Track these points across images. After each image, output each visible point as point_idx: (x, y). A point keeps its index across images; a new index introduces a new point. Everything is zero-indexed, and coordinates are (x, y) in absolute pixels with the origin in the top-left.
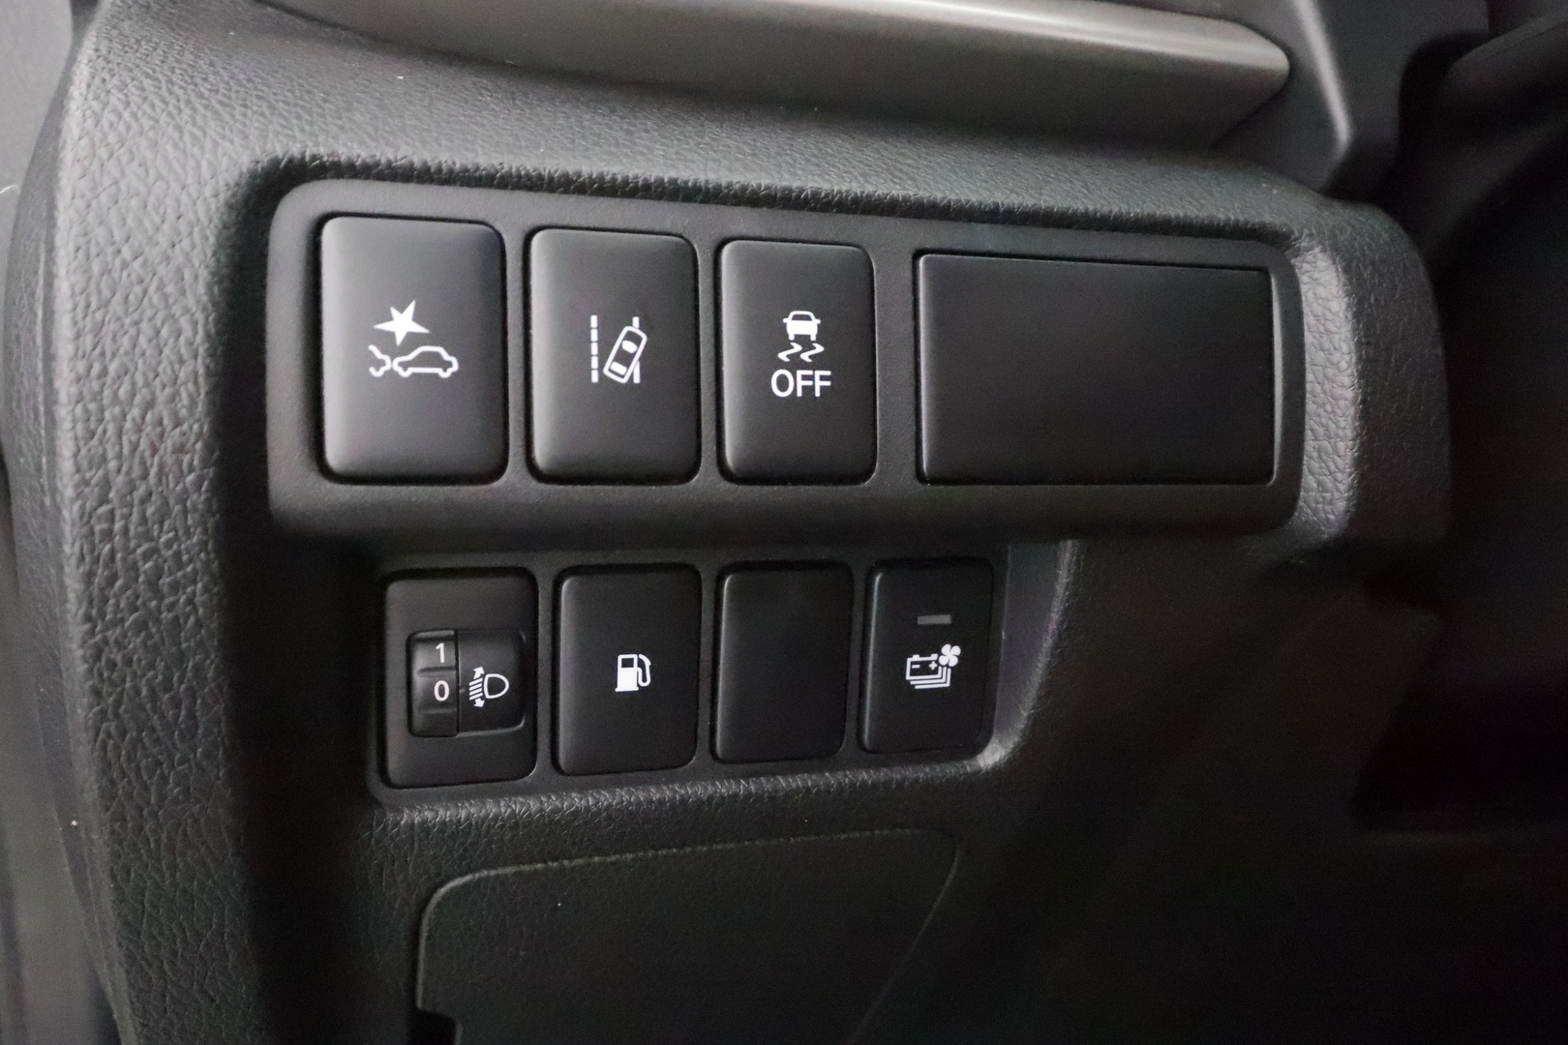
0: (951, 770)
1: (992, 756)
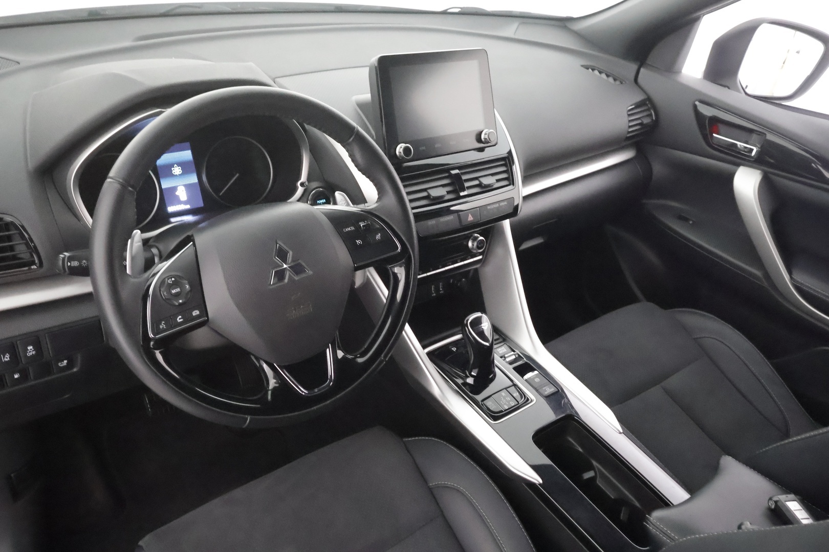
0: (70, 372)
1: (75, 370)
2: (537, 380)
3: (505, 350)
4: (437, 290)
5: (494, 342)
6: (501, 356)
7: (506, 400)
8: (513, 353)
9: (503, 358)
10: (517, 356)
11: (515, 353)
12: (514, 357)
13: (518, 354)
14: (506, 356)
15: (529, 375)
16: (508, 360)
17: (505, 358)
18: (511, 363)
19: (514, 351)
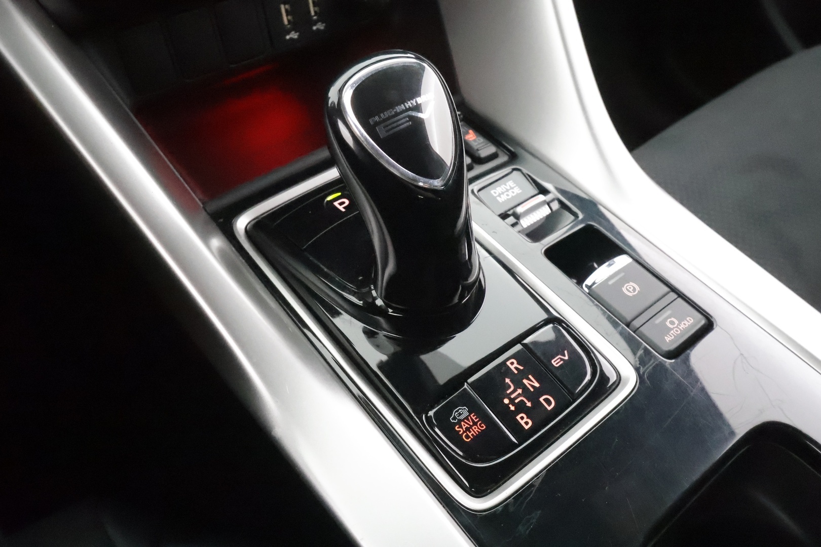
2: (630, 289)
3: (517, 191)
4: (301, 20)
5: (468, 175)
6: (502, 211)
7: (525, 388)
8: (541, 198)
9: (511, 220)
10: (555, 206)
11: (548, 198)
12: (545, 211)
13: (560, 202)
14: (520, 210)
15: (601, 274)
16: (527, 222)
17: (517, 217)
18: (535, 234)
19: (543, 191)
